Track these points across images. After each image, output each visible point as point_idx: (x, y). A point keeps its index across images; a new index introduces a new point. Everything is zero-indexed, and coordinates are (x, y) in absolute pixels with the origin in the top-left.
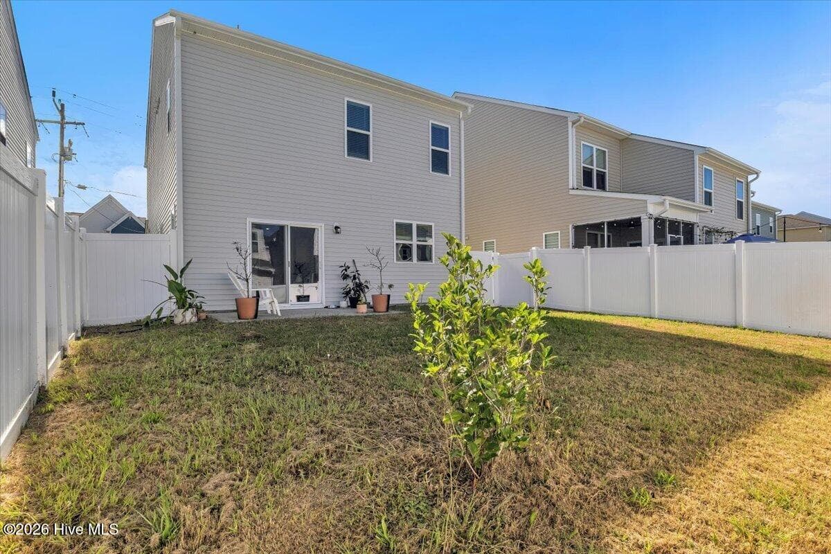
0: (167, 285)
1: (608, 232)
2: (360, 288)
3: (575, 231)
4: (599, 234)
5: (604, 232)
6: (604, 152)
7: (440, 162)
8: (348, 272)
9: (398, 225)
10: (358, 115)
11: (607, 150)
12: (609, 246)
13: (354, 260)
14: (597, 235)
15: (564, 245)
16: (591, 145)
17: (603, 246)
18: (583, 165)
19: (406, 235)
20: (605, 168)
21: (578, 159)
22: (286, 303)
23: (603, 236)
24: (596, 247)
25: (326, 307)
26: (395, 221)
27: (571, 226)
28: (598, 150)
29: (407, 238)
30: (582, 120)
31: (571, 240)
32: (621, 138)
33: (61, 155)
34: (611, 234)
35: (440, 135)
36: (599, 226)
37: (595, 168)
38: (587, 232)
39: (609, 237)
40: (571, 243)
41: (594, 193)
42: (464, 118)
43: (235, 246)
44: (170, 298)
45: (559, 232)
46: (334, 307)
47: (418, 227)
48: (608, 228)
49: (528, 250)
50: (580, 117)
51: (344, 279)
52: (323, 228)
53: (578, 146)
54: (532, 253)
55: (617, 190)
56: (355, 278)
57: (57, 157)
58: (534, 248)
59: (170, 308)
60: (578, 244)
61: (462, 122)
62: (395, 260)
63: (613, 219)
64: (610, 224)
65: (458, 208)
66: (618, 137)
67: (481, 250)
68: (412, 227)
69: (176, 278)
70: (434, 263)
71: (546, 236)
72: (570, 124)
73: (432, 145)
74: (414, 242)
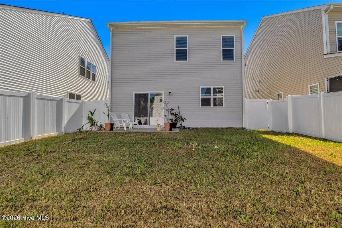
0: (88, 117)
9: (202, 89)
13: (178, 107)
18: (338, 37)
26: (201, 87)
27: (326, 79)
29: (208, 95)
30: (332, 7)
31: (326, 88)
40: (326, 91)
44: (88, 122)
45: (319, 84)
47: (214, 89)
52: (164, 93)
53: (331, 25)
54: (287, 99)
58: (289, 96)
62: (201, 106)
68: (210, 90)
69: (92, 115)
70: (224, 106)
71: (311, 87)
72: (323, 13)
73: (223, 47)
74: (212, 97)
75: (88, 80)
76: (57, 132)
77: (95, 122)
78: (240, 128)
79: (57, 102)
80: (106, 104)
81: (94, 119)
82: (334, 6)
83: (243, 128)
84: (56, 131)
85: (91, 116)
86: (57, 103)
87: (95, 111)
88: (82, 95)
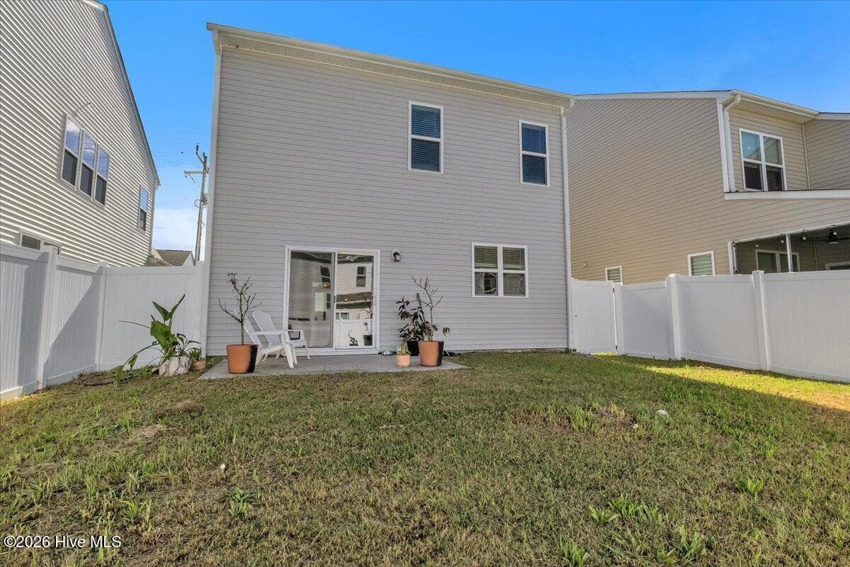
0: (150, 325)
1: (793, 249)
2: (424, 329)
3: (737, 251)
4: (777, 254)
5: (785, 249)
6: (778, 141)
7: (535, 170)
8: (408, 309)
9: (478, 249)
10: (425, 120)
11: (781, 138)
12: (795, 270)
13: (418, 294)
14: (773, 255)
15: (722, 269)
16: (754, 132)
17: (785, 269)
18: (743, 159)
19: (489, 262)
20: (779, 162)
21: (736, 152)
22: (330, 347)
23: (784, 257)
24: (774, 270)
25: (380, 353)
26: (474, 244)
27: (729, 244)
28: (767, 140)
29: (491, 265)
30: (739, 99)
31: (731, 263)
32: (803, 121)
33: (201, 201)
34: (797, 254)
35: (533, 137)
36: (777, 242)
37: (764, 163)
38: (757, 251)
39: (794, 258)
40: (731, 267)
41: (766, 195)
42: (566, 114)
43: (230, 277)
44: (154, 344)
45: (712, 252)
46: (388, 353)
47: (505, 251)
48: (792, 246)
49: (663, 279)
50: (735, 95)
51: (402, 318)
52: (379, 254)
53: (734, 134)
54: (669, 283)
55: (802, 187)
56: (416, 316)
57: (198, 203)
58: (672, 275)
59: (153, 356)
60: (743, 267)
61: (564, 120)
62: (474, 293)
63: (800, 230)
64: (796, 239)
65: (561, 226)
66: (799, 121)
67: (603, 279)
68: (497, 251)
69: (165, 319)
70: (527, 296)
71: (692, 259)
72: (720, 107)
73: (523, 150)
74: (500, 270)
75: (83, 197)
76: (19, 384)
77: (175, 343)
78: (563, 350)
79: (27, 266)
80: (234, 282)
81: (174, 331)
82: (742, 96)
83: (567, 351)
84: (16, 381)
85: (160, 318)
86: (27, 272)
87: (180, 302)
88: (63, 245)
